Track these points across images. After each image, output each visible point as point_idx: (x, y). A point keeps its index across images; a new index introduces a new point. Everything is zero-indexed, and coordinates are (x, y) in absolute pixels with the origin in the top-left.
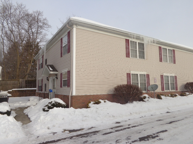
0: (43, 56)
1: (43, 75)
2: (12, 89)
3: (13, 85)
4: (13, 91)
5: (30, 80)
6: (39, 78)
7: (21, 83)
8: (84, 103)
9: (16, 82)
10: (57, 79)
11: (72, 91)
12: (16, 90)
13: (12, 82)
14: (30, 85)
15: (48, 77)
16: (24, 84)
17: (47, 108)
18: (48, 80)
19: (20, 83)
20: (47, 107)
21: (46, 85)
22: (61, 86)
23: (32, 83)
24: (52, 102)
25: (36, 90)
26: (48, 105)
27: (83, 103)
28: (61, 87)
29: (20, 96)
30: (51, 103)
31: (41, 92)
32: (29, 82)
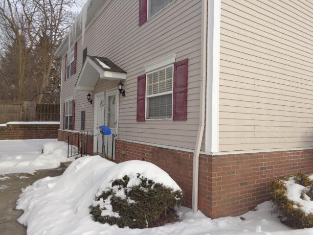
0: (76, 44)
1: (78, 88)
2: (8, 121)
3: (9, 112)
4: (8, 125)
5: (47, 105)
6: (65, 99)
7: (28, 110)
8: (246, 184)
9: (17, 107)
10: (124, 95)
11: (204, 138)
12: (16, 125)
13: (8, 106)
14: (46, 115)
15: (91, 93)
16: (33, 113)
17: (110, 207)
18: (91, 102)
19: (26, 110)
20: (108, 201)
21: (83, 113)
22: (138, 116)
23: (50, 110)
24: (126, 179)
25: (59, 125)
26: (110, 192)
27: (242, 184)
28: (140, 118)
29: (24, 137)
30: (125, 185)
31: (71, 131)
32: (45, 108)
